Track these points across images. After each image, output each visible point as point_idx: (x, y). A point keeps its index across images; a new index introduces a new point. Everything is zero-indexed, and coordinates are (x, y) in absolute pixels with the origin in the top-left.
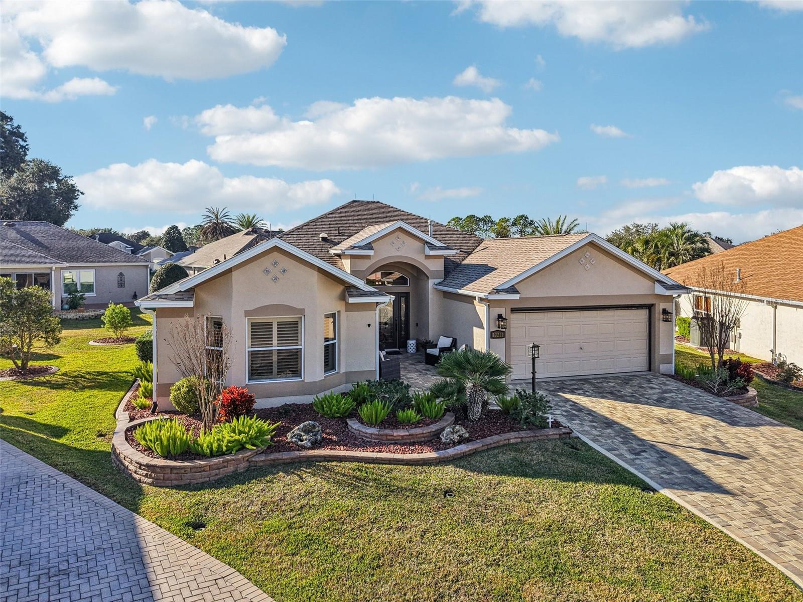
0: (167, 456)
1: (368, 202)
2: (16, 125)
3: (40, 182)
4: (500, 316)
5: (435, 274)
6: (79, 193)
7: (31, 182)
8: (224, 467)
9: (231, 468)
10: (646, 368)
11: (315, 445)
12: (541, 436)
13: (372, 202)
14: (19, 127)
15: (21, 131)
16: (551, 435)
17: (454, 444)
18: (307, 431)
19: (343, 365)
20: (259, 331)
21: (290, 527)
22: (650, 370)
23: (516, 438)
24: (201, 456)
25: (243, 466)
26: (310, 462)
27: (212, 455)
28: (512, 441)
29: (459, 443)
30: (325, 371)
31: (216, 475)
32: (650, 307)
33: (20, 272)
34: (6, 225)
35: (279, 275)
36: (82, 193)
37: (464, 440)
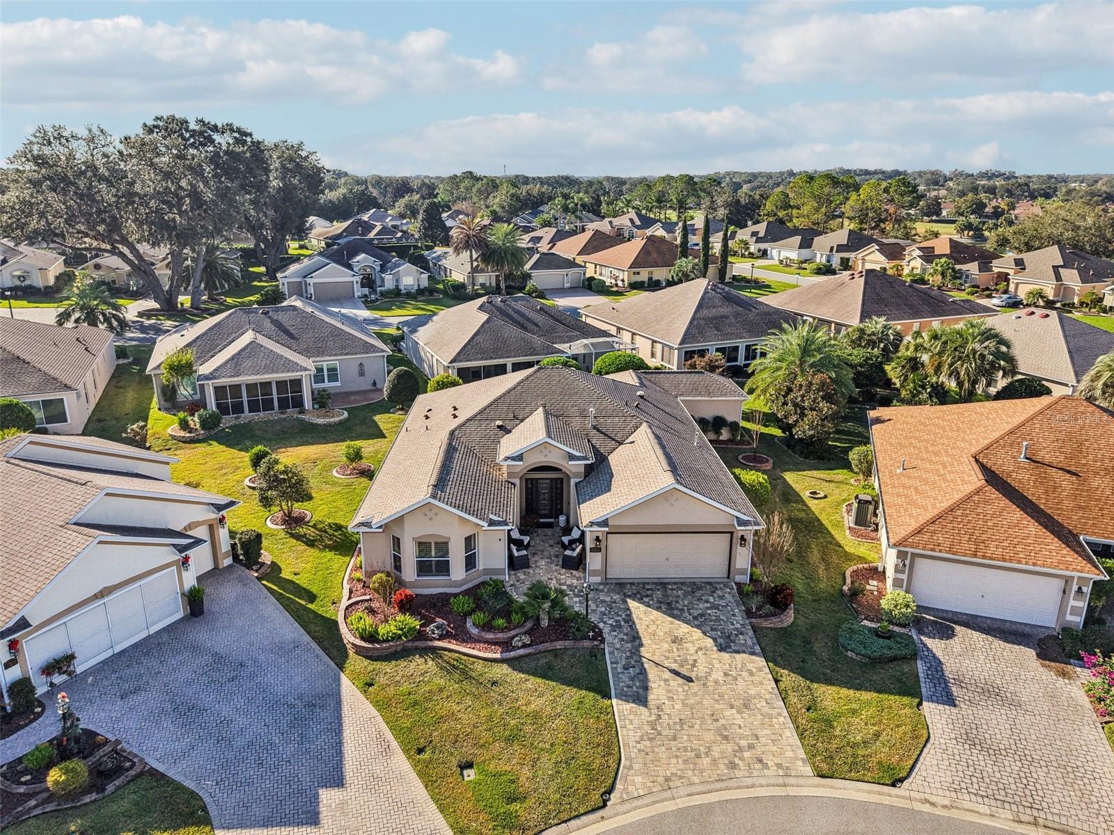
0: (363, 638)
4: (598, 539)
5: (576, 475)
8: (389, 649)
9: (392, 650)
10: (726, 576)
11: (441, 638)
16: (585, 645)
17: (519, 648)
18: (438, 628)
19: (481, 564)
20: (423, 547)
21: (409, 694)
22: (728, 577)
24: (378, 641)
25: (399, 648)
26: (434, 650)
27: (384, 641)
28: (558, 647)
29: (522, 647)
30: (466, 571)
31: (385, 652)
32: (732, 533)
33: (278, 380)
34: (262, 313)
35: (433, 517)
37: (524, 646)
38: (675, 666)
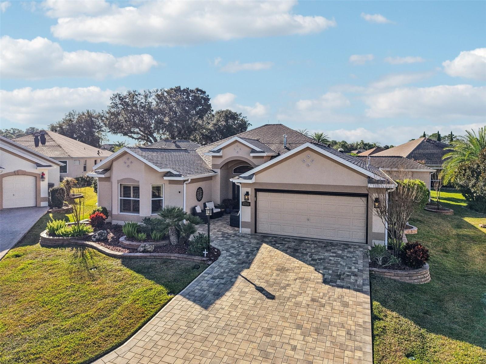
1: (274, 125)
2: (207, 95)
3: (226, 121)
4: (247, 193)
6: (250, 125)
7: (223, 121)
8: (58, 241)
10: (364, 241)
12: (189, 259)
13: (276, 125)
14: (208, 96)
15: (209, 97)
16: (196, 259)
20: (126, 190)
22: (367, 243)
23: (174, 257)
25: (66, 243)
26: (85, 246)
28: (172, 258)
31: (55, 244)
32: (366, 196)
35: (130, 164)
36: (251, 125)
37: (144, 251)
38: (263, 285)
